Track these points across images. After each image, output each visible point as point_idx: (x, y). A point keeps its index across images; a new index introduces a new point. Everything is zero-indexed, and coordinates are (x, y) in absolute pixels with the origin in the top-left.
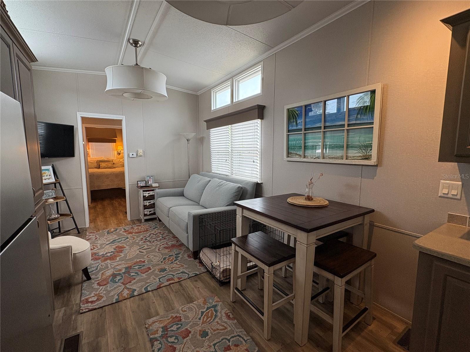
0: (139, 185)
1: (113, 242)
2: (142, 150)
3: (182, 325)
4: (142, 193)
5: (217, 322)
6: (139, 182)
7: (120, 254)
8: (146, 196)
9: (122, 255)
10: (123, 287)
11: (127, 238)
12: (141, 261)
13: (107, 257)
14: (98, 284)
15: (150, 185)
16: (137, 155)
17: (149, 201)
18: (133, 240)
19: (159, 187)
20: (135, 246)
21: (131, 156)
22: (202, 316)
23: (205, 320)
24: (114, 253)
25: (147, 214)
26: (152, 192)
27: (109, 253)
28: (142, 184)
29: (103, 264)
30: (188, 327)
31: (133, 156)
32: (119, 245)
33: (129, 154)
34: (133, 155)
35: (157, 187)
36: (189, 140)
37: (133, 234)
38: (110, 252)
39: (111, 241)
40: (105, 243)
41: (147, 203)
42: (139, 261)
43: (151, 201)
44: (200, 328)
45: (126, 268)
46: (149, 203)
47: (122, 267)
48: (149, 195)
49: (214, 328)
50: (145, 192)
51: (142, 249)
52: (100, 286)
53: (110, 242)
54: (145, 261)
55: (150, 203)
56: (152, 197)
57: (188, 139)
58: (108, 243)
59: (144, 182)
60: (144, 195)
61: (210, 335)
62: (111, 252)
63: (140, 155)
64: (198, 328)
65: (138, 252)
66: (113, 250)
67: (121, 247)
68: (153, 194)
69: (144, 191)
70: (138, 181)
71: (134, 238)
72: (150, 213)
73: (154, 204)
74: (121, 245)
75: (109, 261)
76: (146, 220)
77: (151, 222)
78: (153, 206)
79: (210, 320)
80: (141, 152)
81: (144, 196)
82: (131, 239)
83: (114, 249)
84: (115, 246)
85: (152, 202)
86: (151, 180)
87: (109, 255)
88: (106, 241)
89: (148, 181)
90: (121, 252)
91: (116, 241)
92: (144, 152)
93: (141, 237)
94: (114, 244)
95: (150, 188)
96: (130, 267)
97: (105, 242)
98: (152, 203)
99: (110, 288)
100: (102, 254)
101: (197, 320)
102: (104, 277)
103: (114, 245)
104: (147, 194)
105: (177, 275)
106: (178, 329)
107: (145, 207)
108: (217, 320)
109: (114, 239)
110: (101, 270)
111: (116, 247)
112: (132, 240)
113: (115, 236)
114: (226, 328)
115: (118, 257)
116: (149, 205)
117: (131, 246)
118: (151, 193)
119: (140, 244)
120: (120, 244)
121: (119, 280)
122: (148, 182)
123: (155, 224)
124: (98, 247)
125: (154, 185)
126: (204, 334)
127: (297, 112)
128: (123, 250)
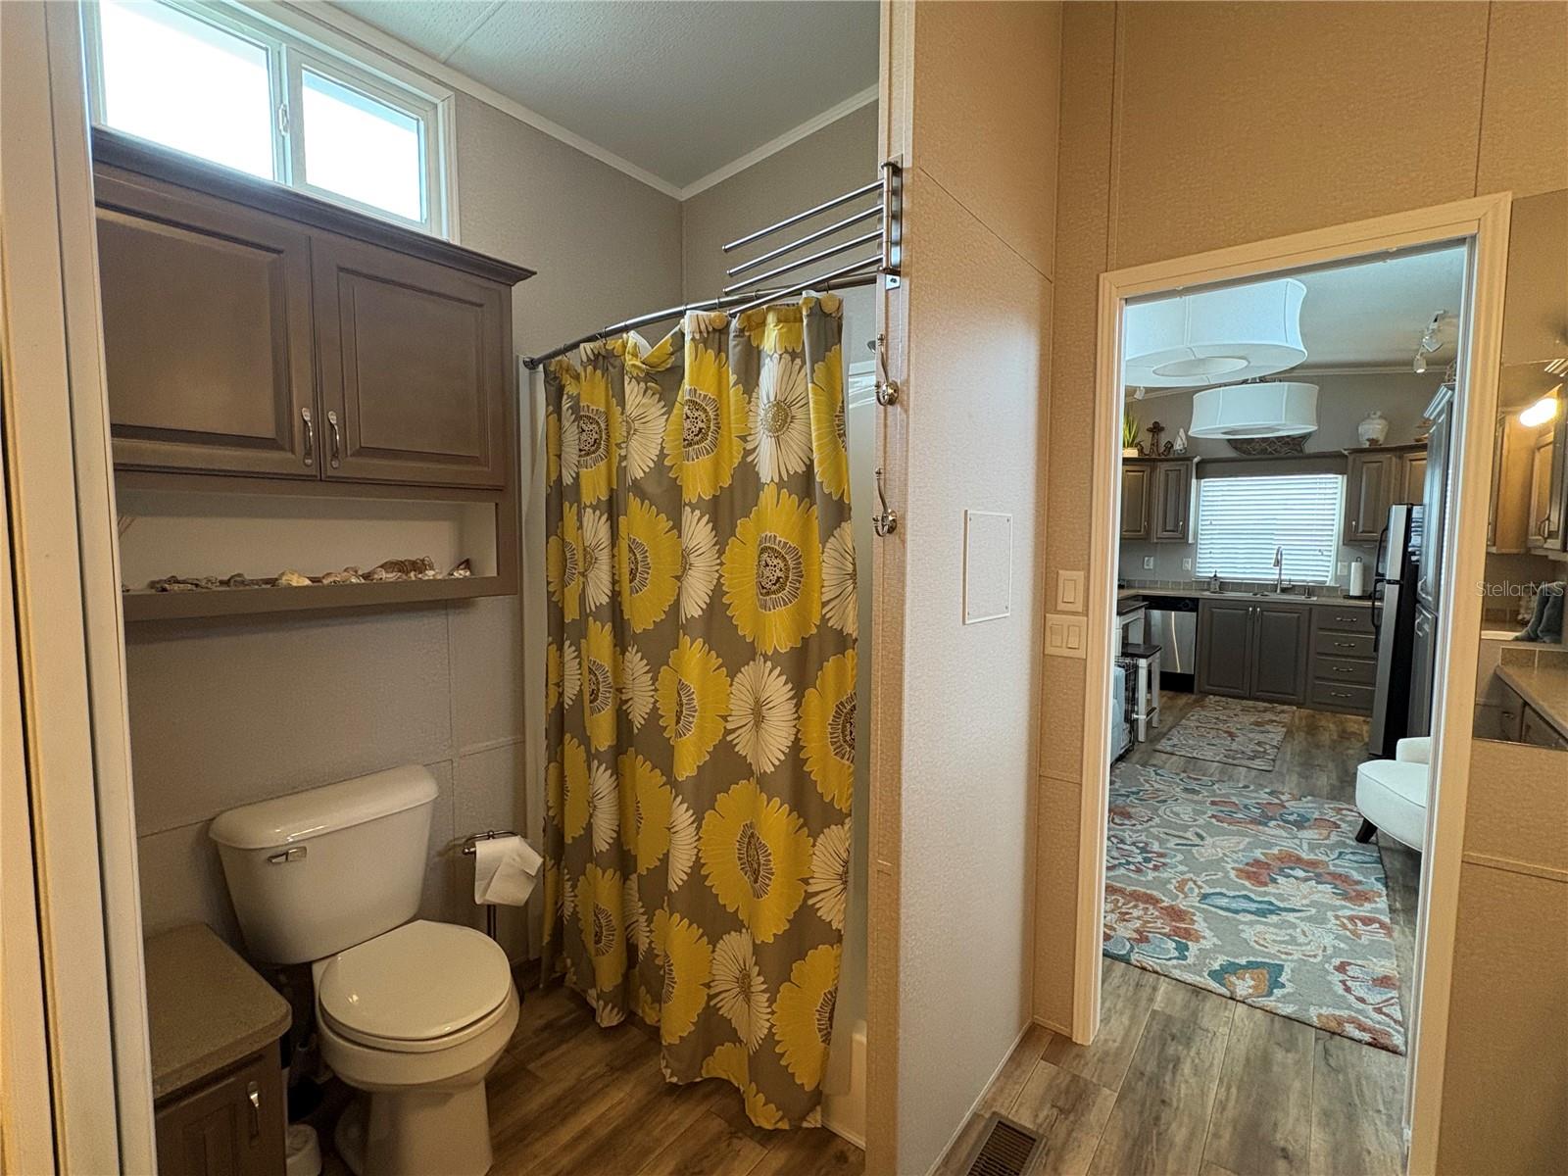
1: (1266, 906)
7: (1262, 858)
9: (1258, 854)
10: (1286, 804)
11: (1205, 897)
12: (1218, 821)
13: (1310, 869)
14: (1339, 827)
18: (1191, 879)
20: (1202, 860)
24: (1281, 870)
27: (1296, 878)
29: (1324, 858)
32: (1253, 885)
37: (1167, 902)
38: (1292, 880)
39: (1274, 918)
40: (1302, 919)
42: (1222, 822)
45: (1266, 825)
47: (1272, 830)
51: (1190, 842)
52: (1335, 823)
53: (1284, 914)
54: (1210, 817)
58: (1291, 917)
62: (1288, 876)
65: (1209, 840)
66: (1281, 880)
67: (1249, 876)
71: (1181, 886)
74: (1247, 883)
75: (1304, 856)
82: (1193, 886)
83: (1274, 881)
84: (1271, 889)
87: (1300, 873)
88: (1294, 926)
90: (1257, 863)
91: (1256, 905)
93: (1151, 875)
94: (1266, 899)
96: (1254, 821)
100: (1320, 886)
102: (1325, 833)
103: (1266, 894)
109: (1264, 920)
110: (1332, 847)
111: (1265, 884)
112: (1195, 882)
113: (1248, 934)
115: (1274, 854)
117: (1217, 864)
119: (1180, 857)
120: (1245, 888)
121: (1292, 814)
124: (1337, 917)
128: (1247, 864)
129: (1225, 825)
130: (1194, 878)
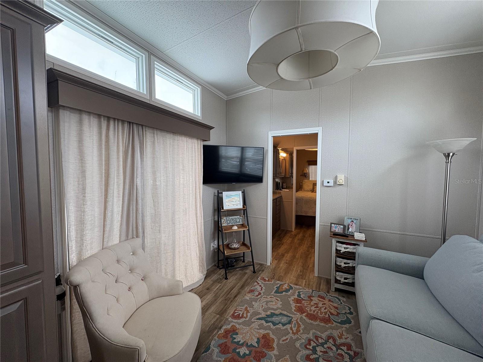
0: (332, 230)
2: (343, 176)
4: (335, 245)
6: (333, 225)
8: (341, 252)
11: (290, 322)
15: (351, 234)
16: (335, 183)
17: (345, 261)
19: (366, 243)
21: (326, 184)
25: (340, 281)
26: (352, 247)
28: (338, 229)
31: (328, 185)
32: (269, 334)
33: (323, 181)
34: (328, 182)
35: (361, 241)
36: (451, 154)
37: (304, 315)
38: (249, 344)
40: (259, 314)
41: (342, 263)
43: (349, 261)
46: (345, 263)
48: (346, 250)
50: (340, 245)
53: (264, 316)
55: (347, 265)
56: (351, 256)
57: (449, 154)
59: (342, 227)
60: (338, 248)
62: (250, 346)
63: (338, 183)
67: (268, 343)
68: (354, 251)
69: (338, 242)
70: (331, 224)
72: (346, 281)
73: (354, 268)
76: (337, 290)
78: (351, 271)
80: (341, 179)
81: (336, 250)
84: (262, 333)
85: (351, 263)
86: (354, 225)
87: (243, 351)
89: (348, 226)
91: (272, 319)
92: (347, 179)
94: (267, 324)
95: (350, 239)
98: (351, 265)
104: (343, 248)
107: (338, 269)
111: (263, 336)
112: (293, 332)
116: (345, 267)
118: (351, 249)
122: (349, 229)
123: (350, 309)
124: (247, 317)
125: (359, 236)
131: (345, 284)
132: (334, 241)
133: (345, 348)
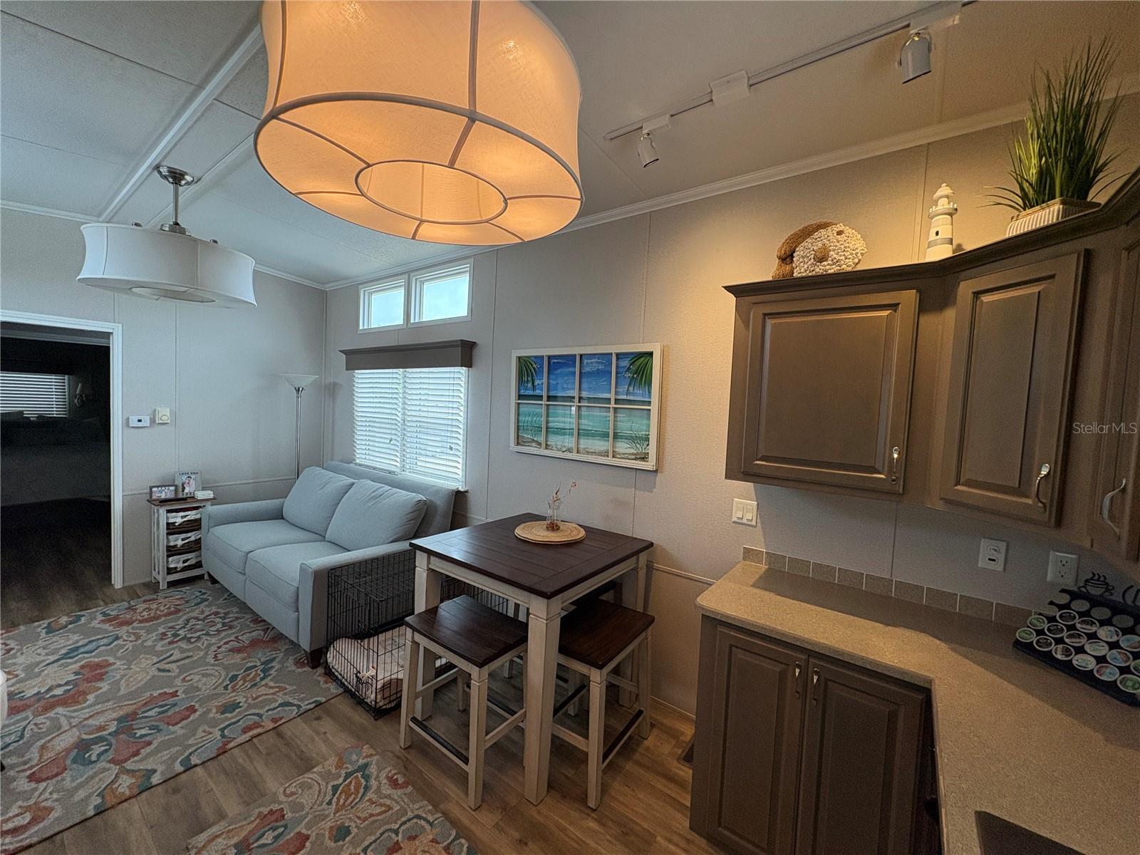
0: (154, 497)
1: (71, 655)
2: (168, 410)
3: (285, 827)
4: (163, 516)
5: (370, 800)
6: (154, 489)
7: (99, 684)
8: (176, 524)
9: (105, 686)
10: (115, 769)
11: (117, 638)
12: (165, 693)
13: (51, 700)
14: (32, 778)
15: (189, 496)
16: (153, 421)
17: (183, 536)
18: (136, 641)
19: (214, 501)
20: (142, 656)
21: (134, 423)
22: (334, 795)
23: (342, 801)
24: (76, 685)
25: (176, 568)
26: (194, 512)
27: (60, 686)
28: (167, 493)
29: (40, 719)
30: (302, 828)
31: (140, 424)
32: (91, 662)
33: (128, 419)
34: (140, 421)
35: (208, 500)
36: (301, 389)
37: (135, 625)
38: (62, 682)
39: (63, 651)
40: (43, 661)
41: (178, 541)
42: (160, 694)
43: (189, 535)
44: (329, 824)
45: (119, 720)
46: (183, 540)
47: (108, 718)
48: (186, 519)
49: (363, 816)
50: (174, 514)
51: (165, 661)
52: (39, 781)
53: (58, 657)
54: (177, 691)
55: (186, 541)
56: (195, 525)
57: (299, 389)
58: (52, 658)
59: (173, 488)
60: (171, 521)
61: (354, 831)
62: (67, 684)
63: (161, 422)
64: (327, 824)
65: (153, 671)
66: (72, 677)
67: (99, 666)
68: (198, 516)
69: (169, 511)
70: (151, 488)
71: (138, 637)
72: (186, 564)
73: (198, 541)
74: (96, 660)
75: (60, 710)
76: (172, 584)
77: (188, 588)
78: (196, 546)
79: (354, 799)
80: (164, 414)
81: (168, 524)
82: (130, 639)
83: (76, 673)
84: (76, 667)
85: (193, 536)
86: (192, 482)
87: (58, 691)
88: (47, 654)
89: (183, 485)
90: (100, 678)
91: (80, 651)
92: (174, 415)
93: (161, 630)
94: (75, 659)
95: (189, 502)
96: (133, 716)
97: (39, 659)
98: (193, 539)
99: (73, 781)
100: (36, 692)
101: (324, 805)
102: (49, 755)
103: (76, 662)
104: (178, 519)
105: (270, 712)
106: (276, 838)
107: (172, 551)
108: (370, 795)
109: (70, 647)
110: (36, 736)
111: (82, 667)
112: (131, 641)
113: (76, 637)
114: (390, 808)
115: (90, 693)
116: (183, 546)
117: (130, 659)
118: (192, 515)
119: (159, 648)
120: (94, 657)
121: (99, 755)
122: (184, 489)
123: (200, 592)
124: (17, 676)
125: (200, 495)
126: (341, 833)
127: (535, 366)
128: (107, 672)
129: (156, 694)
130: (134, 643)
131: (184, 569)
132: (162, 511)
133: (213, 616)
